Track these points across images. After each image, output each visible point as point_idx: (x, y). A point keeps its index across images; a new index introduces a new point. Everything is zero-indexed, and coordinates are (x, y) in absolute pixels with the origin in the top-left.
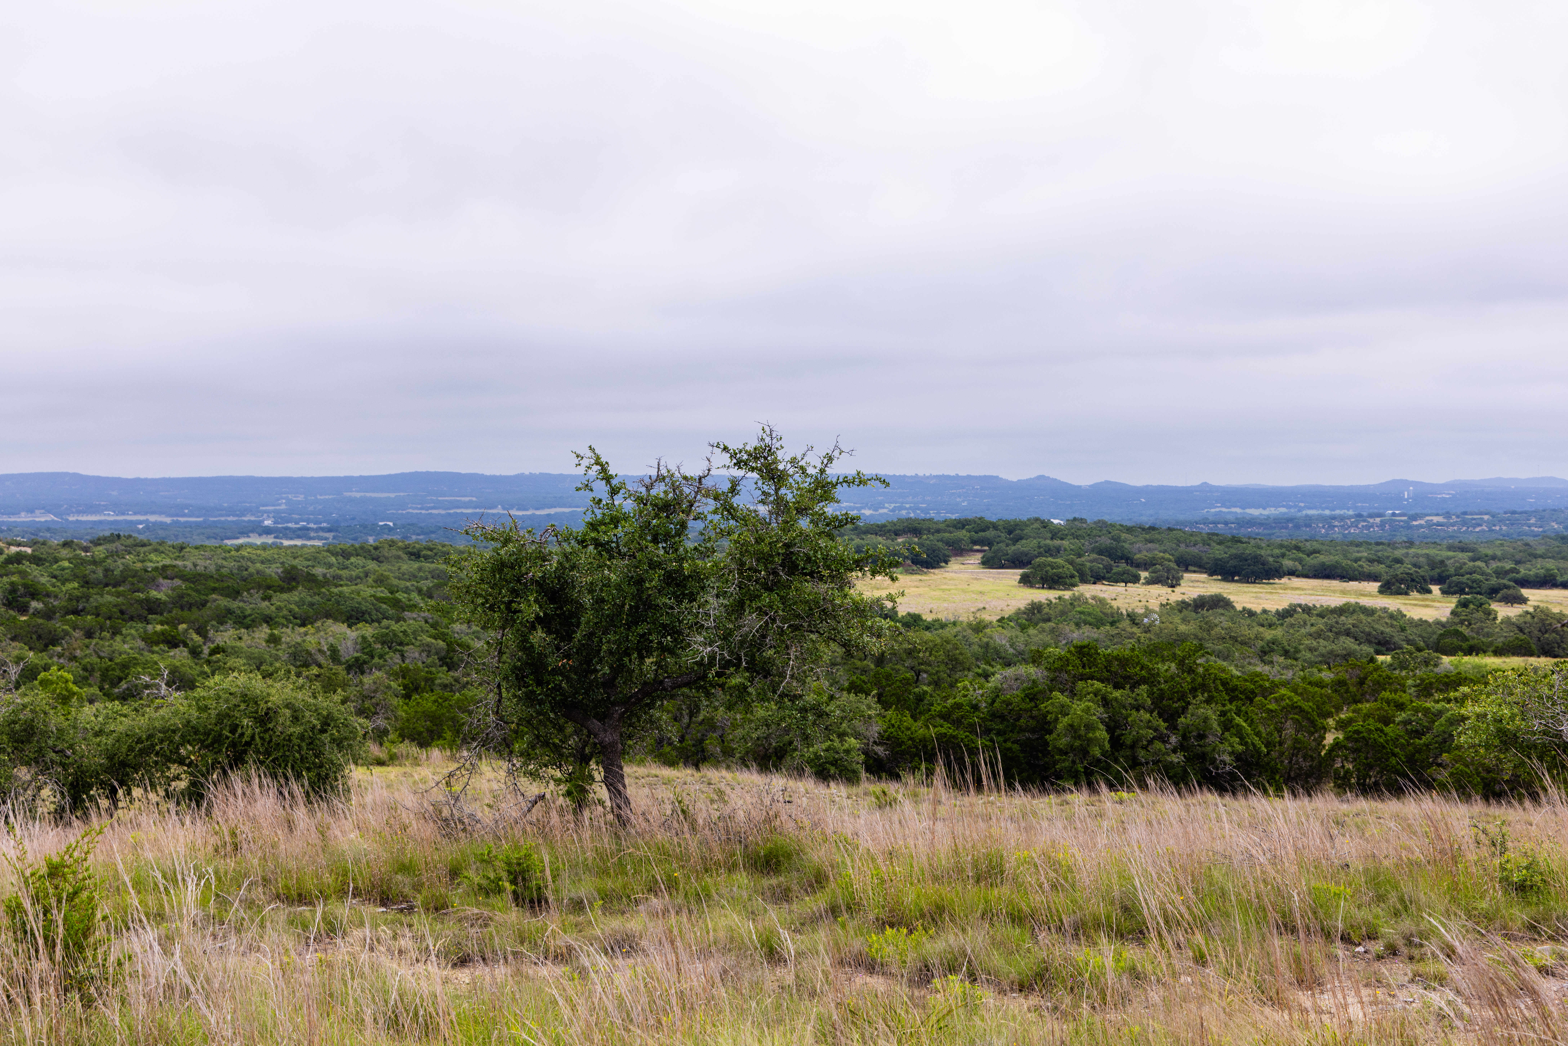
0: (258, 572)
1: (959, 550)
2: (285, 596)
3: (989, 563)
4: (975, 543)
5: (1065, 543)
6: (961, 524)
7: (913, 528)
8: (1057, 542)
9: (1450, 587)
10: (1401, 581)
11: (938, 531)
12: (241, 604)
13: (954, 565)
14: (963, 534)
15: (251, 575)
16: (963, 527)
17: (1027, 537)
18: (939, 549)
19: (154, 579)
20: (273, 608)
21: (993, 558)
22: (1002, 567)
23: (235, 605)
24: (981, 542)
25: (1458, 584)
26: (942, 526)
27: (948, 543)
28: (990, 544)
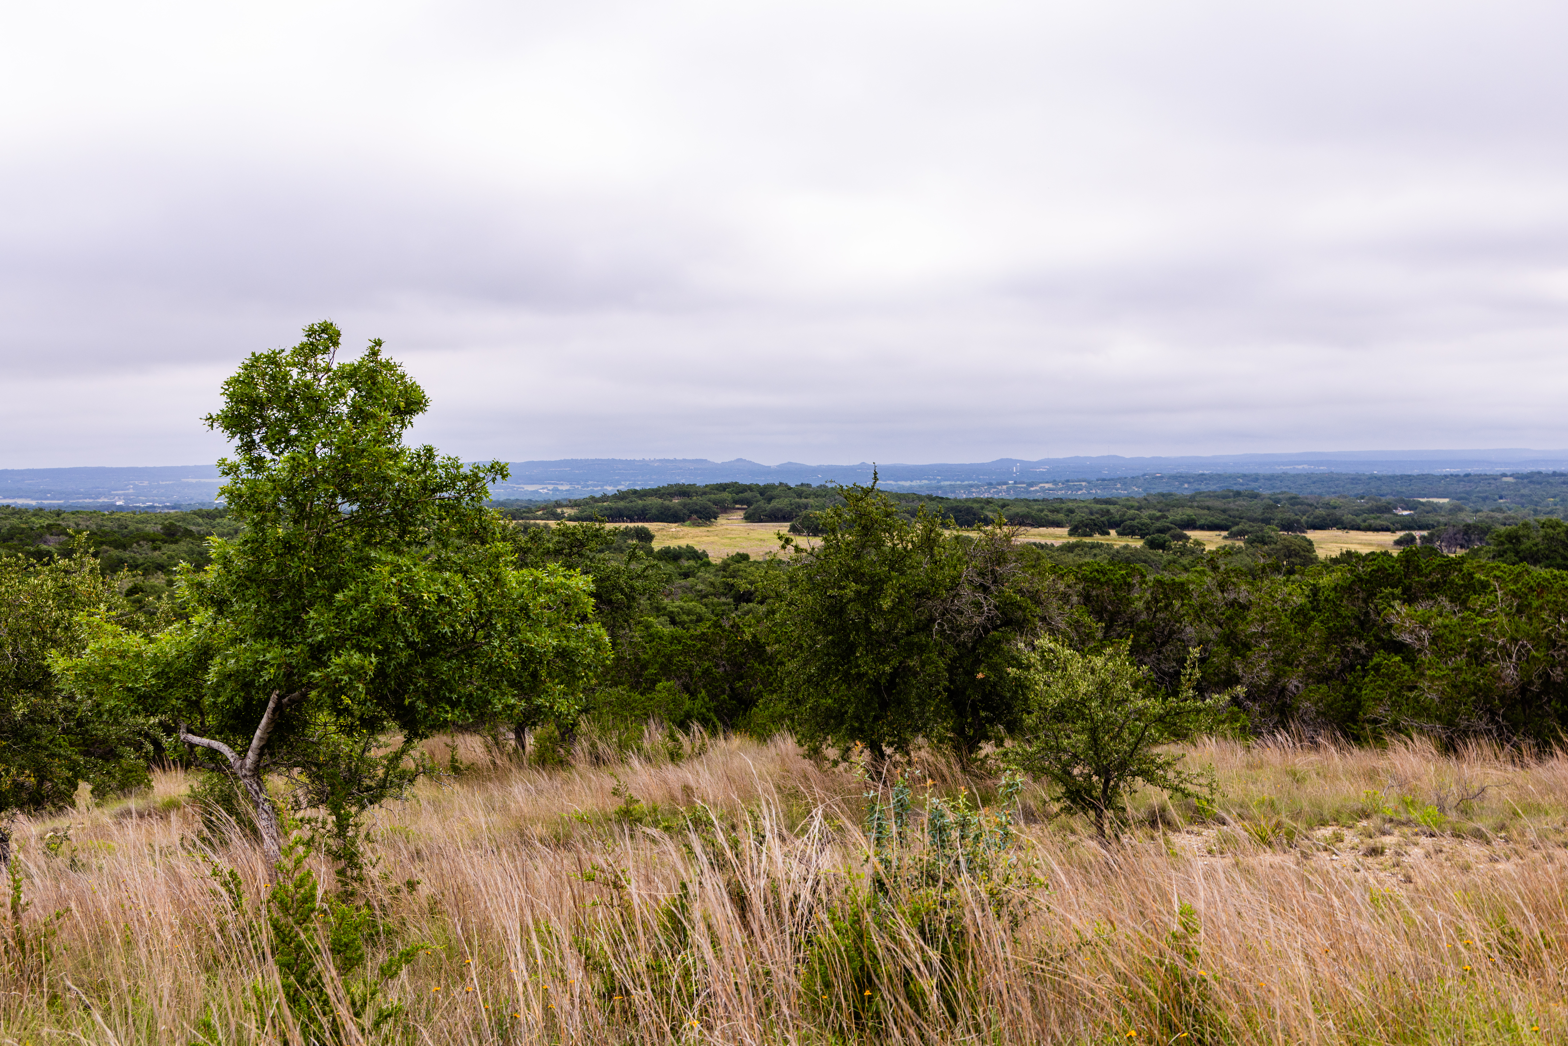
0: (137, 530)
1: (725, 509)
2: (173, 546)
3: (751, 518)
4: (736, 502)
5: (811, 501)
6: (722, 488)
7: (683, 491)
8: (804, 500)
9: (1124, 529)
10: (1086, 526)
11: (705, 493)
12: (132, 554)
13: (722, 520)
14: (725, 495)
15: (131, 532)
16: (724, 490)
17: (779, 497)
18: (710, 507)
19: (41, 536)
20: (165, 557)
21: (754, 514)
22: (761, 521)
23: (126, 555)
24: (741, 502)
25: (1132, 526)
26: (707, 489)
27: (715, 503)
28: (749, 503)
